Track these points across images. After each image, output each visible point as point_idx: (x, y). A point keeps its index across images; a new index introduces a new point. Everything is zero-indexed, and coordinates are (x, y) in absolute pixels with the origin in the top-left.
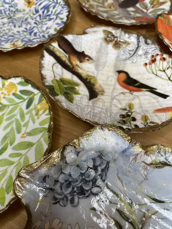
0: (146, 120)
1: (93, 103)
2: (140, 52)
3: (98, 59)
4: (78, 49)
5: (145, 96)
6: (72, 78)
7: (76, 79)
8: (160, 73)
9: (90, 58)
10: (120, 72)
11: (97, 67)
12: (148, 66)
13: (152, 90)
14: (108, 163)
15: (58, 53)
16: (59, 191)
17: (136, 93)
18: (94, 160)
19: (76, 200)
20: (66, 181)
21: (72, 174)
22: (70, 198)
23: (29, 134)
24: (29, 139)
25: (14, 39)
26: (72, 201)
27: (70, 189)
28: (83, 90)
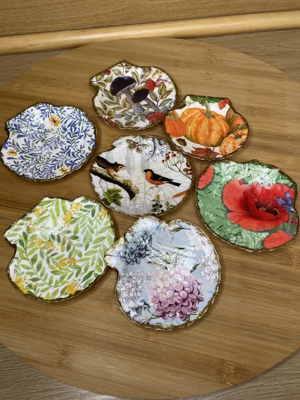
0: (168, 205)
1: (134, 202)
2: (157, 152)
3: (128, 164)
4: (112, 161)
5: (166, 186)
6: (114, 186)
7: (117, 187)
8: (173, 167)
9: (122, 165)
10: (146, 171)
11: (129, 172)
12: (165, 162)
13: (170, 181)
14: (151, 236)
15: (100, 172)
16: (128, 257)
17: (160, 186)
18: (142, 237)
19: (138, 260)
20: (130, 252)
21: (133, 247)
22: (135, 260)
23: (100, 232)
24: (101, 235)
25: (59, 163)
26: (136, 261)
27: (134, 256)
28: (124, 194)
